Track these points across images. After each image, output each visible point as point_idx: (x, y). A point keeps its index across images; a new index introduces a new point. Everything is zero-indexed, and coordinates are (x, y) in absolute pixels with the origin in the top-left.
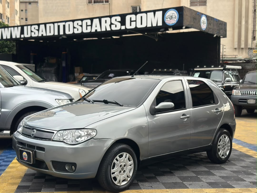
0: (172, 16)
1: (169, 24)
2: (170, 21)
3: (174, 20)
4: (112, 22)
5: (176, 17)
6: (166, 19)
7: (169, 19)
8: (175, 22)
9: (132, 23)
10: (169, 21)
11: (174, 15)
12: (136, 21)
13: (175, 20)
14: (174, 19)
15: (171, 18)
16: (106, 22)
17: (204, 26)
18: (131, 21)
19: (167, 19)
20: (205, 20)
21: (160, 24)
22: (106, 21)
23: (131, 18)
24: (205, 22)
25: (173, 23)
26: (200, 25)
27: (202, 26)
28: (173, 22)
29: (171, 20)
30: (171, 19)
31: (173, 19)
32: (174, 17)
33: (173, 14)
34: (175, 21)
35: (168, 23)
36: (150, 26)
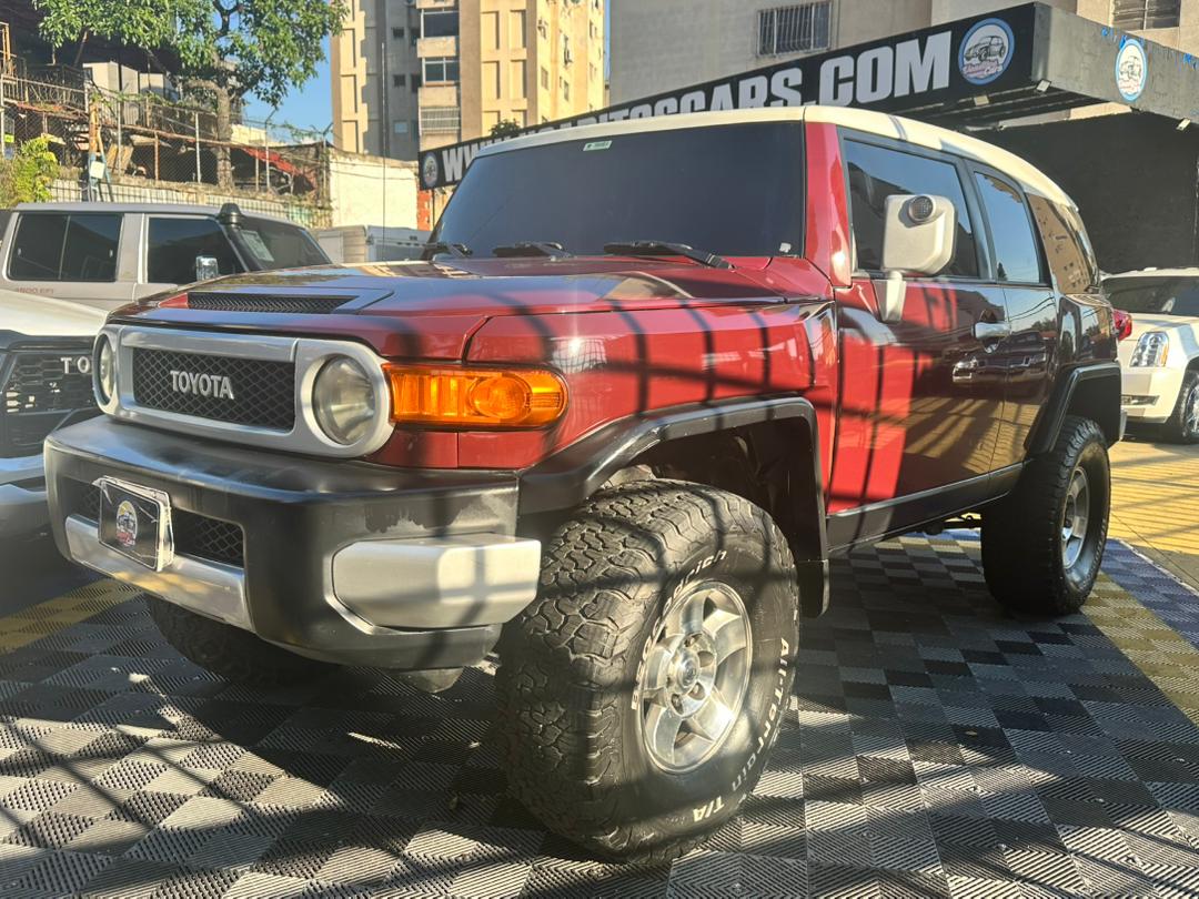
0: (987, 48)
1: (976, 78)
2: (980, 68)
3: (997, 60)
4: (774, 92)
5: (1003, 48)
6: (966, 62)
7: (975, 61)
8: (1000, 69)
9: (841, 86)
10: (977, 68)
11: (995, 41)
12: (853, 79)
13: (1001, 60)
14: (998, 57)
15: (985, 53)
16: (753, 96)
17: (1132, 83)
18: (837, 81)
19: (968, 59)
20: (1136, 62)
21: (942, 82)
22: (753, 88)
23: (837, 70)
24: (1136, 69)
25: (991, 75)
26: (1114, 80)
27: (1121, 84)
28: (993, 71)
29: (984, 63)
30: (985, 60)
31: (993, 58)
32: (997, 49)
33: (992, 37)
34: (998, 65)
35: (972, 76)
36: (907, 92)
